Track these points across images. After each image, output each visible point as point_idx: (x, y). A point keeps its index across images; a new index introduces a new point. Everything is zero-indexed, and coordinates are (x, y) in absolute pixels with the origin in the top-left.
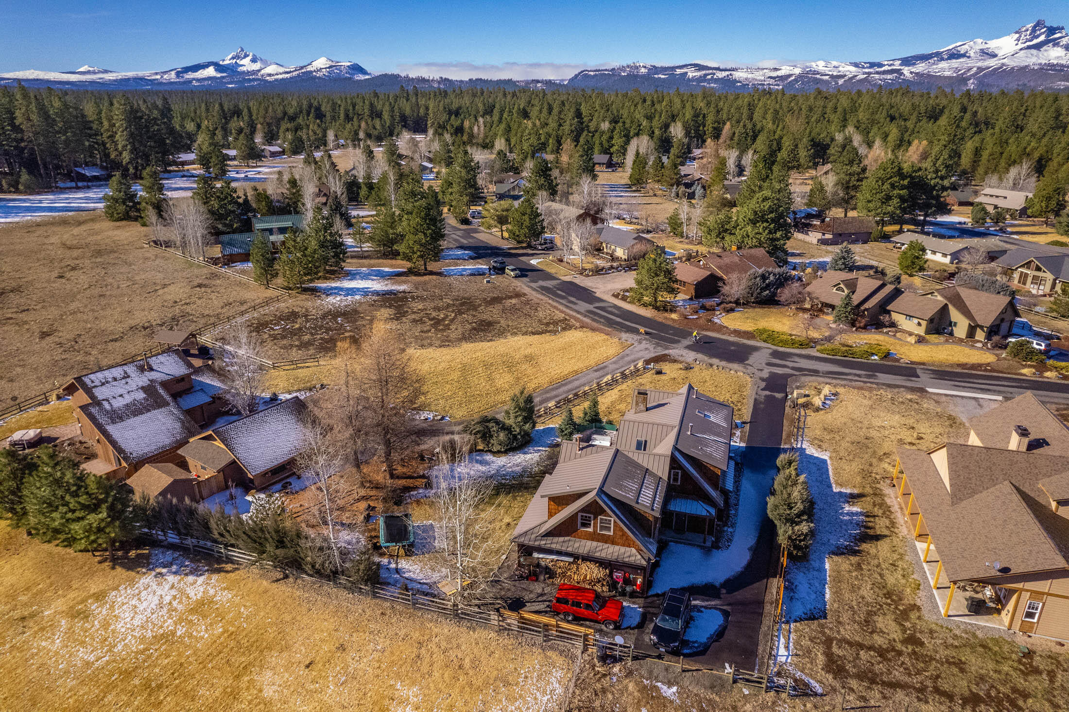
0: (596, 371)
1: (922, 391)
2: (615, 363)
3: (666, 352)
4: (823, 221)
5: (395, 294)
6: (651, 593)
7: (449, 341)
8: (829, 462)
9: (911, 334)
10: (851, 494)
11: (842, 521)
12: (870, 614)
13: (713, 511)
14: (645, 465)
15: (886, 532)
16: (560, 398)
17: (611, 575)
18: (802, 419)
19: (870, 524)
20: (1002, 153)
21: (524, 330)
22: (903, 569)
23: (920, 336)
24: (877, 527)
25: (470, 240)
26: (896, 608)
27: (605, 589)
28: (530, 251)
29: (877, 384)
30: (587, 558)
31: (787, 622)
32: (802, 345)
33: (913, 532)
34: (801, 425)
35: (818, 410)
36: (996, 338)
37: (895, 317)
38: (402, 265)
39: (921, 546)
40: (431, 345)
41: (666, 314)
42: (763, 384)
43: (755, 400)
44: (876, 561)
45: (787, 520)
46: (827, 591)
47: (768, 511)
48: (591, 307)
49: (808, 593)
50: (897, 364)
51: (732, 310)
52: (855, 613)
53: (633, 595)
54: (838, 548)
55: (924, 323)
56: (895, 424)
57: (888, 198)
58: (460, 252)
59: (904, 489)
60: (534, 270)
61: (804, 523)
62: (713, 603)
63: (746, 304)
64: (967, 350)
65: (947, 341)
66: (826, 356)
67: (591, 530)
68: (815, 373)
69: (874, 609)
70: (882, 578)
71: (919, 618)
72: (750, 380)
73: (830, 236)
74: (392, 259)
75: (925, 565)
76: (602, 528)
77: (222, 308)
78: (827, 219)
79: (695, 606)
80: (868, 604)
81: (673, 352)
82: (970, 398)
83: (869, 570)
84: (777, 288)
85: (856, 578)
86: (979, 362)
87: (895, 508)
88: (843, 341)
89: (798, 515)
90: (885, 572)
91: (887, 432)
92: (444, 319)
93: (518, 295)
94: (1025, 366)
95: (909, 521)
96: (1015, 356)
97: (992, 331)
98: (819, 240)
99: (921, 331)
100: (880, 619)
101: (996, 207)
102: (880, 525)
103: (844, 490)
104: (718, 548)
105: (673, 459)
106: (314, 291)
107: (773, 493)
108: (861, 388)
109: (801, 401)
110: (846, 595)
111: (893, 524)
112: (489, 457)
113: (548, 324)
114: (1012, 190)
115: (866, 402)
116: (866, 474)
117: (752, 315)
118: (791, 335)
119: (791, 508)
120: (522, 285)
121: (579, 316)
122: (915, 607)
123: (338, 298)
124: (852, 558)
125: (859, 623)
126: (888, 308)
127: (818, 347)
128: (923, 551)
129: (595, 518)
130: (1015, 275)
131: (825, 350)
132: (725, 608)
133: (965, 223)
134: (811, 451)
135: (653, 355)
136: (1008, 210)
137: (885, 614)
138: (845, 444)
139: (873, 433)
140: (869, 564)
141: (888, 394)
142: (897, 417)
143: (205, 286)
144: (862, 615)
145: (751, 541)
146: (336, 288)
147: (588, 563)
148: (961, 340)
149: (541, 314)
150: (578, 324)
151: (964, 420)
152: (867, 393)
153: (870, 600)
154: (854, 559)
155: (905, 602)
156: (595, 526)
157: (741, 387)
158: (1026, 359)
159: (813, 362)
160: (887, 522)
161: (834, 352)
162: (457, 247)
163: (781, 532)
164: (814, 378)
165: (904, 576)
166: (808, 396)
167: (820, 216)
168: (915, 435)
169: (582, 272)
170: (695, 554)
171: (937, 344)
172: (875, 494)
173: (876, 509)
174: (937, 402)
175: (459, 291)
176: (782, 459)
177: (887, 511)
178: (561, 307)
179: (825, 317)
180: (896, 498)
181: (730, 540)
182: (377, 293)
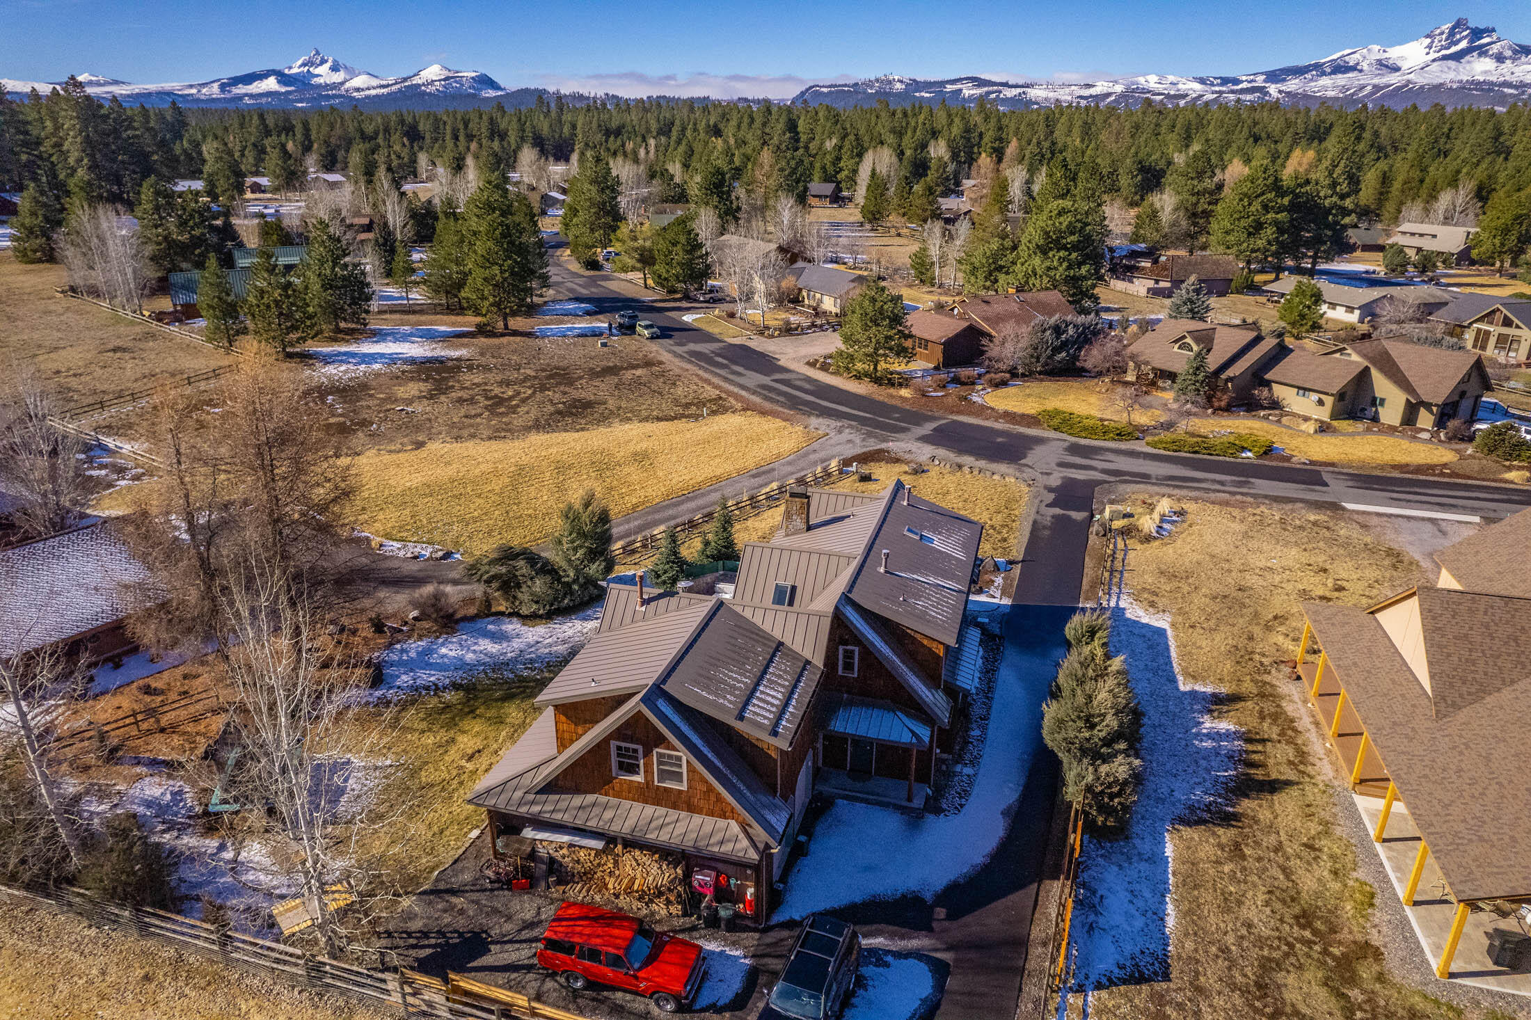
0: (754, 476)
1: (1335, 507)
2: (789, 463)
3: (883, 446)
4: (1156, 261)
5: (442, 362)
6: (777, 918)
7: (509, 431)
8: (1170, 633)
9: (1306, 419)
10: (1214, 695)
11: (1198, 751)
12: (1267, 965)
13: (925, 733)
14: (777, 634)
15: (1290, 775)
16: (679, 520)
17: (687, 878)
18: (1120, 556)
19: (1256, 757)
20: (1422, 181)
21: (644, 414)
22: (1333, 857)
23: (1322, 422)
24: (1271, 762)
25: (593, 290)
26: (1325, 952)
27: (676, 909)
28: (685, 304)
29: (1254, 496)
30: (631, 844)
31: (1080, 989)
32: (1120, 435)
33: (1345, 772)
34: (1118, 565)
35: (1148, 539)
36: (1453, 424)
37: (1279, 391)
38: (468, 322)
39: (1367, 805)
40: (473, 436)
41: (892, 391)
42: (1051, 497)
43: (1035, 522)
44: (1273, 839)
45: (1084, 751)
46: (1170, 908)
47: (1045, 732)
48: (766, 380)
49: (1129, 916)
50: (1286, 464)
51: (1004, 383)
52: (1233, 963)
53: (735, 925)
54: (1192, 808)
55: (1329, 401)
56: (1291, 563)
57: (1259, 226)
58: (571, 306)
59: (1321, 683)
60: (686, 329)
61: (1120, 758)
62: (914, 944)
63: (1028, 375)
64: (1405, 444)
65: (1368, 430)
66: (1162, 452)
67: (639, 778)
68: (1144, 478)
69: (1276, 955)
70: (1288, 877)
71: (1380, 978)
72: (1026, 489)
73: (1168, 285)
74: (458, 314)
75: (1379, 847)
76: (664, 775)
77: (136, 380)
78: (1163, 259)
79: (873, 951)
80: (1260, 942)
81: (896, 446)
82: (1423, 519)
83: (1259, 859)
84: (1079, 349)
85: (1233, 877)
86: (1429, 461)
87: (1305, 723)
88: (1190, 429)
89: (1109, 741)
90: (1294, 863)
91: (1277, 579)
92: (511, 398)
93: (648, 364)
94: (1510, 469)
95: (1336, 749)
96: (1490, 451)
97: (1445, 414)
98: (1149, 290)
99: (1324, 414)
100: (1291, 980)
101: (1419, 250)
102: (1277, 761)
103: (1197, 688)
104: (938, 811)
105: (838, 619)
106: (305, 357)
107: (1055, 694)
108: (1227, 504)
109: (1118, 524)
110: (1212, 919)
111: (1303, 756)
112: (512, 626)
113: (687, 406)
114: (1444, 224)
115: (1236, 526)
116: (1242, 655)
117: (1037, 391)
118: (1102, 420)
119: (1092, 727)
120: (660, 351)
121: (744, 393)
122: (1368, 951)
123: (343, 368)
124: (1221, 831)
125: (1244, 991)
126: (1267, 377)
127: (1149, 439)
128: (1373, 815)
129: (647, 753)
130: (1467, 336)
131: (1161, 442)
132: (938, 955)
133: (1374, 272)
134: (1136, 612)
135: (859, 451)
136: (1439, 253)
137: (1300, 967)
138: (1199, 600)
139: (1251, 580)
140: (1258, 844)
141: (1274, 513)
142: (1294, 551)
143: (124, 350)
144: (1248, 971)
145: (1010, 795)
146: (345, 354)
147: (637, 853)
148: (1392, 430)
149: (679, 391)
150: (739, 406)
151: (1417, 557)
152: (1236, 512)
153: (1266, 932)
154: (1226, 834)
155: (1344, 935)
156: (648, 771)
157: (1010, 503)
158: (1509, 456)
159: (1141, 461)
160: (1291, 753)
161: (1177, 445)
162: (570, 299)
163: (1070, 776)
164: (1142, 486)
165: (1335, 873)
166: (1130, 515)
167: (1151, 253)
168: (1330, 583)
169: (762, 331)
170: (889, 823)
171: (1352, 434)
172: (1262, 695)
173: (1265, 725)
174: (1364, 526)
175: (552, 357)
176: (1073, 627)
177: (1289, 729)
178: (716, 380)
179: (1160, 394)
180: (1305, 702)
181: (964, 794)
182: (412, 361)
